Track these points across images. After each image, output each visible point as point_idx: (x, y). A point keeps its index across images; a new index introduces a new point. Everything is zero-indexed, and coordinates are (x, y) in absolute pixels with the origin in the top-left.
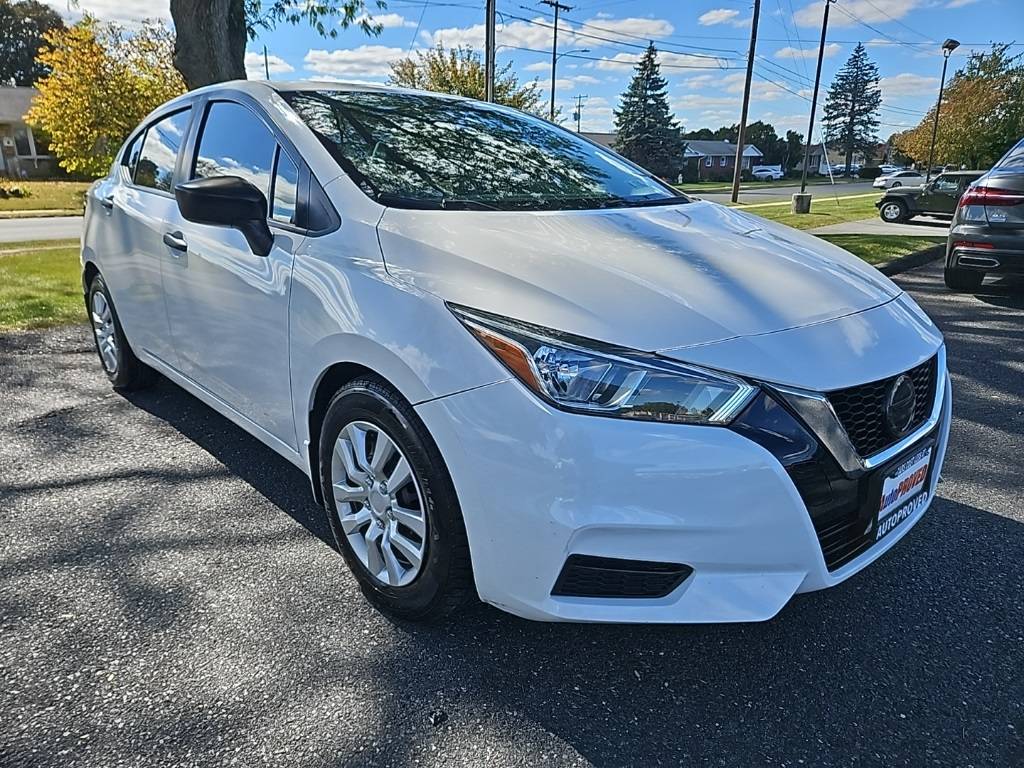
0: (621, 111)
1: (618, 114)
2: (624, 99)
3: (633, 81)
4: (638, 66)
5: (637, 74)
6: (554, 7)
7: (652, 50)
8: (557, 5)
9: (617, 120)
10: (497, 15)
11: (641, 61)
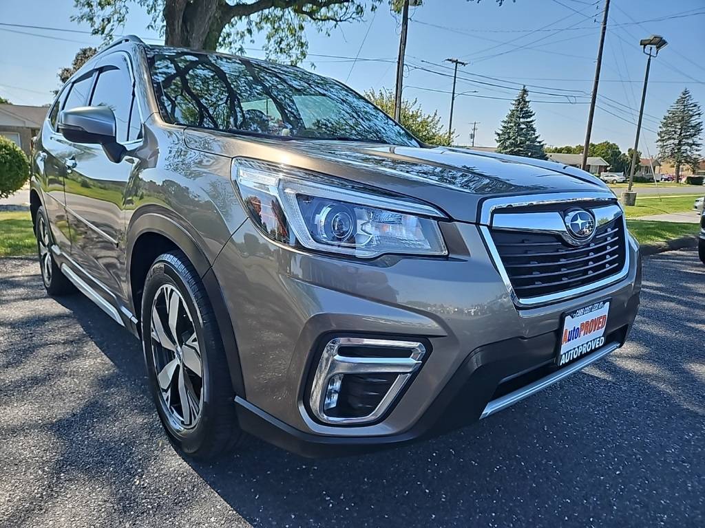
0: (501, 132)
1: (498, 134)
2: (503, 124)
3: (510, 113)
4: (514, 102)
5: (513, 108)
6: (455, 63)
7: (525, 91)
8: (457, 62)
9: (497, 138)
10: (405, 66)
11: (516, 99)
